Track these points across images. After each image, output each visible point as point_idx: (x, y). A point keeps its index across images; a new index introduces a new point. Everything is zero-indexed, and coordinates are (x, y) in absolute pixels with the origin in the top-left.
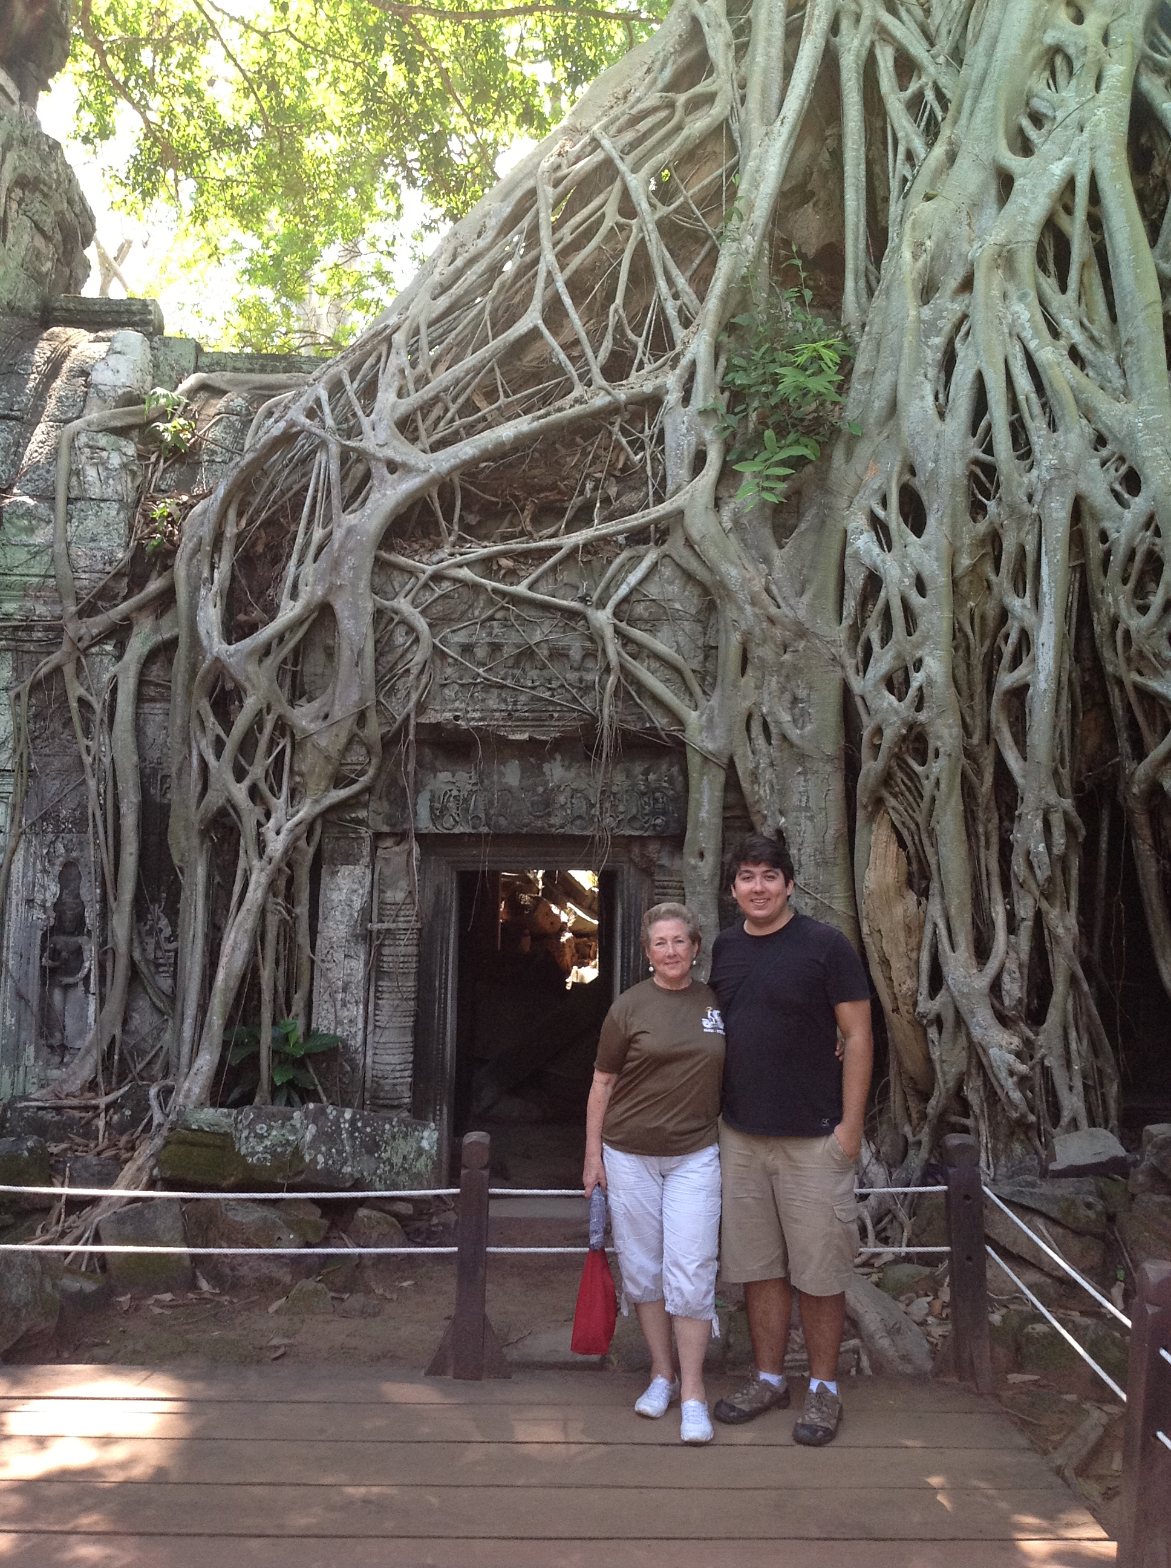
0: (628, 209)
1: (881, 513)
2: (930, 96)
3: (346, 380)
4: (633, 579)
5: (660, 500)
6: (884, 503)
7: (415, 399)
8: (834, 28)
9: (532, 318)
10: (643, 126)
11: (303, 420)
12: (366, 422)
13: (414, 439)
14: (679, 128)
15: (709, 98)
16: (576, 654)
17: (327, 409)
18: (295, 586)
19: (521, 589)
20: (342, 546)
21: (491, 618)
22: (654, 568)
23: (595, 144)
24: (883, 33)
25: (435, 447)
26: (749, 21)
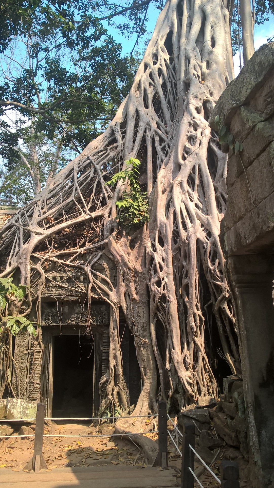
1: (154, 243)
2: (167, 146)
3: (25, 213)
4: (95, 259)
5: (103, 240)
6: (155, 240)
7: (43, 217)
8: (145, 131)
9: (72, 198)
10: (100, 154)
11: (14, 222)
12: (30, 223)
13: (42, 227)
14: (108, 154)
15: (116, 148)
16: (82, 278)
17: (20, 220)
18: (10, 263)
19: (68, 262)
20: (22, 253)
21: (60, 270)
22: (101, 257)
23: (88, 158)
24: (156, 133)
25: (47, 228)
26: (125, 130)
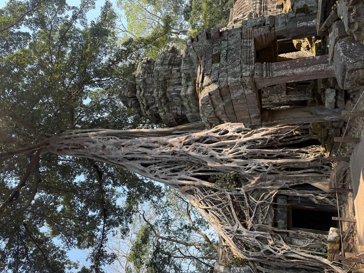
0: (208, 198)
1: (247, 169)
2: (198, 166)
4: (253, 199)
5: (243, 195)
6: (245, 169)
9: (220, 210)
10: (198, 196)
11: (231, 239)
12: (232, 230)
13: (234, 225)
15: (196, 189)
16: (263, 207)
17: (230, 235)
19: (254, 213)
20: (248, 235)
21: (258, 217)
22: (252, 196)
23: (200, 202)
25: (235, 223)
